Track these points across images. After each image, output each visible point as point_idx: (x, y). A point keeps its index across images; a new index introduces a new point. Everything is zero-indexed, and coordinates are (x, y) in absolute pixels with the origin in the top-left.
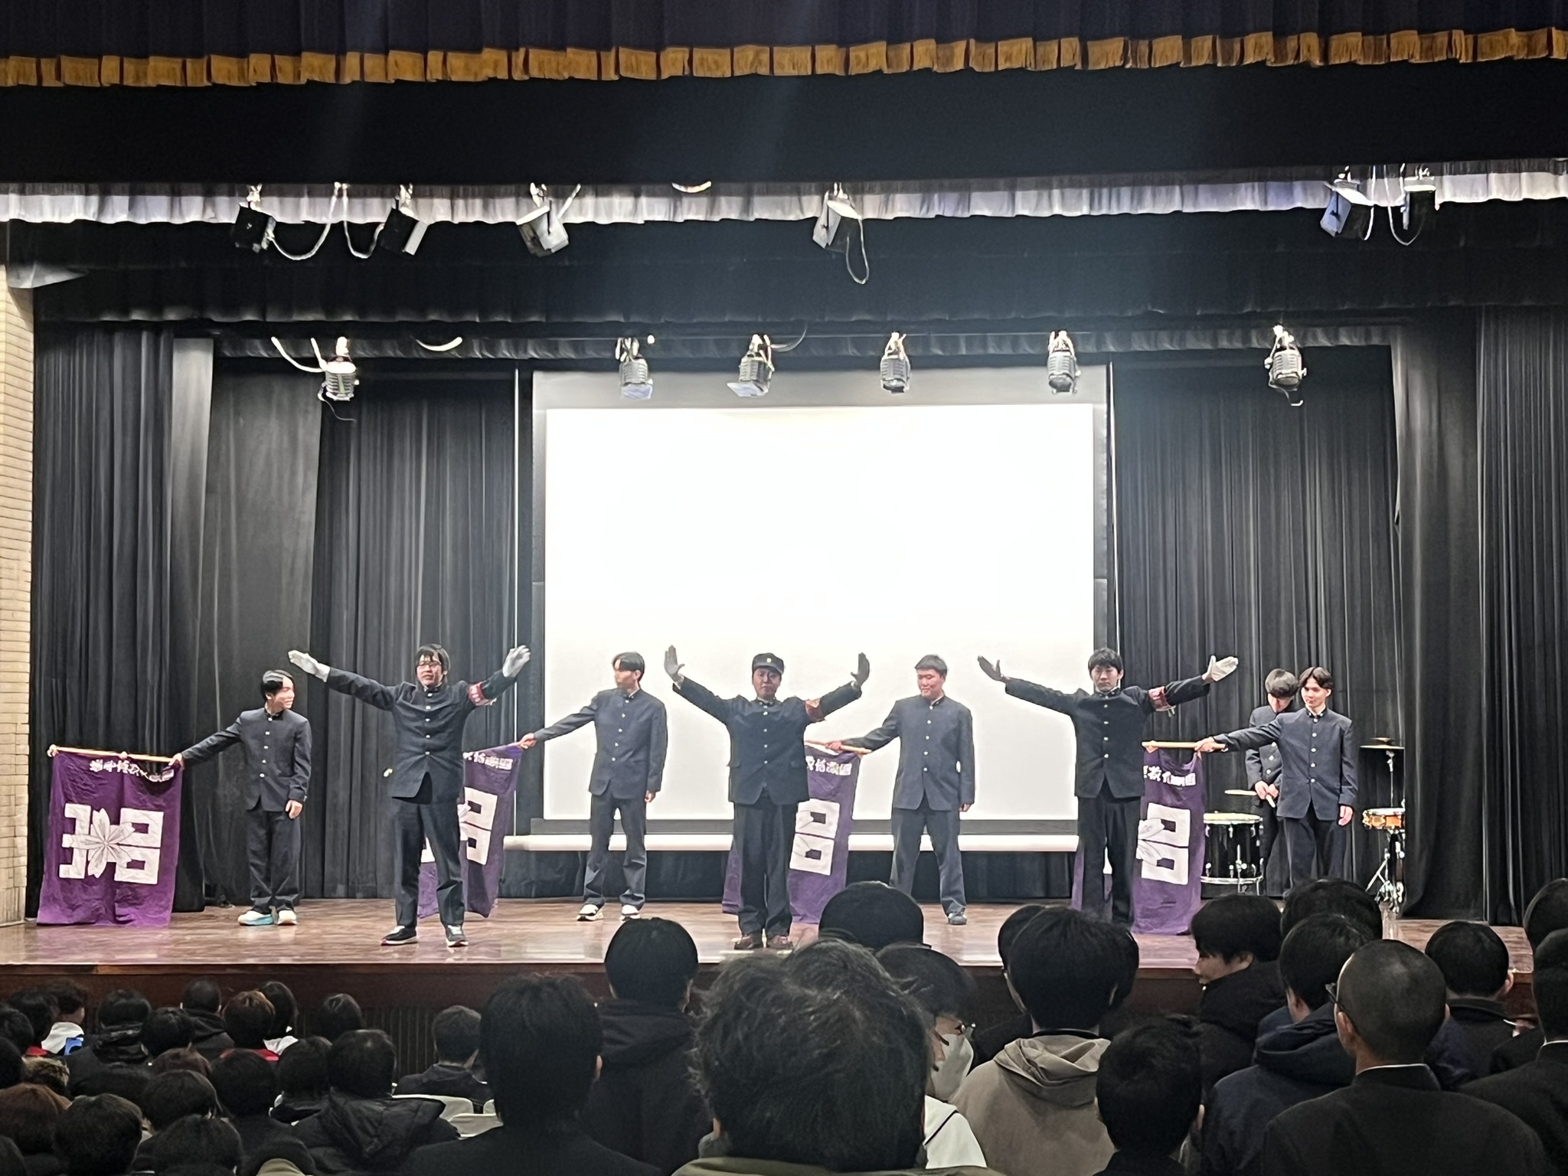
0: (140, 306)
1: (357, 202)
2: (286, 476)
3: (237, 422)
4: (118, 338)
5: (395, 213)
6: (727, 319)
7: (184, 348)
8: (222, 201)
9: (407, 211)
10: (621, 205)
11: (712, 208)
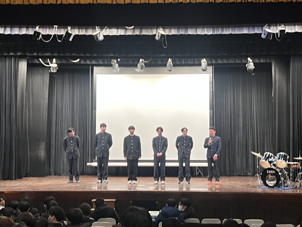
0: (12, 52)
1: (59, 30)
2: (42, 88)
3: (32, 77)
4: (7, 59)
5: (67, 32)
6: (135, 56)
7: (22, 61)
8: (30, 29)
9: (70, 32)
10: (114, 31)
11: (134, 32)
